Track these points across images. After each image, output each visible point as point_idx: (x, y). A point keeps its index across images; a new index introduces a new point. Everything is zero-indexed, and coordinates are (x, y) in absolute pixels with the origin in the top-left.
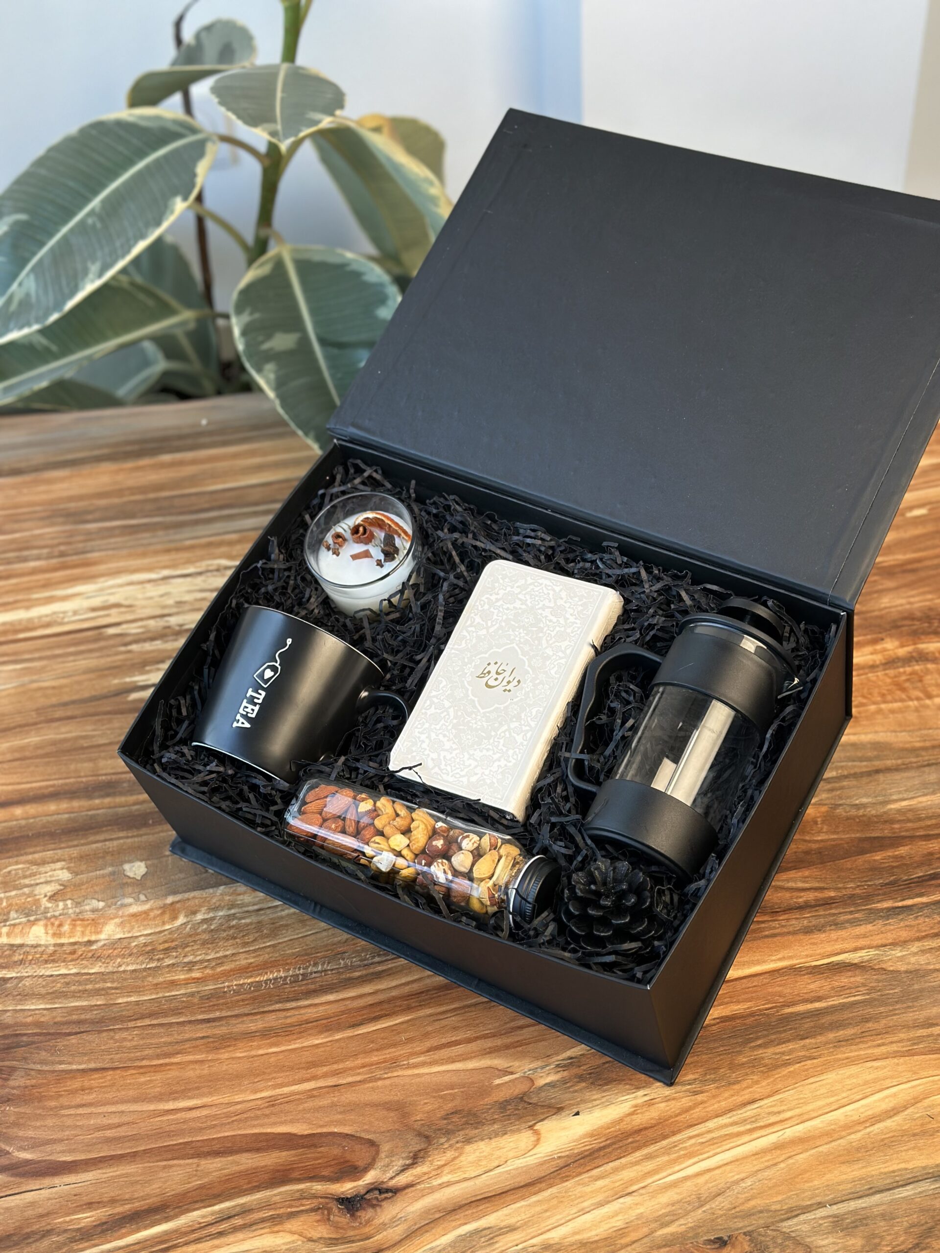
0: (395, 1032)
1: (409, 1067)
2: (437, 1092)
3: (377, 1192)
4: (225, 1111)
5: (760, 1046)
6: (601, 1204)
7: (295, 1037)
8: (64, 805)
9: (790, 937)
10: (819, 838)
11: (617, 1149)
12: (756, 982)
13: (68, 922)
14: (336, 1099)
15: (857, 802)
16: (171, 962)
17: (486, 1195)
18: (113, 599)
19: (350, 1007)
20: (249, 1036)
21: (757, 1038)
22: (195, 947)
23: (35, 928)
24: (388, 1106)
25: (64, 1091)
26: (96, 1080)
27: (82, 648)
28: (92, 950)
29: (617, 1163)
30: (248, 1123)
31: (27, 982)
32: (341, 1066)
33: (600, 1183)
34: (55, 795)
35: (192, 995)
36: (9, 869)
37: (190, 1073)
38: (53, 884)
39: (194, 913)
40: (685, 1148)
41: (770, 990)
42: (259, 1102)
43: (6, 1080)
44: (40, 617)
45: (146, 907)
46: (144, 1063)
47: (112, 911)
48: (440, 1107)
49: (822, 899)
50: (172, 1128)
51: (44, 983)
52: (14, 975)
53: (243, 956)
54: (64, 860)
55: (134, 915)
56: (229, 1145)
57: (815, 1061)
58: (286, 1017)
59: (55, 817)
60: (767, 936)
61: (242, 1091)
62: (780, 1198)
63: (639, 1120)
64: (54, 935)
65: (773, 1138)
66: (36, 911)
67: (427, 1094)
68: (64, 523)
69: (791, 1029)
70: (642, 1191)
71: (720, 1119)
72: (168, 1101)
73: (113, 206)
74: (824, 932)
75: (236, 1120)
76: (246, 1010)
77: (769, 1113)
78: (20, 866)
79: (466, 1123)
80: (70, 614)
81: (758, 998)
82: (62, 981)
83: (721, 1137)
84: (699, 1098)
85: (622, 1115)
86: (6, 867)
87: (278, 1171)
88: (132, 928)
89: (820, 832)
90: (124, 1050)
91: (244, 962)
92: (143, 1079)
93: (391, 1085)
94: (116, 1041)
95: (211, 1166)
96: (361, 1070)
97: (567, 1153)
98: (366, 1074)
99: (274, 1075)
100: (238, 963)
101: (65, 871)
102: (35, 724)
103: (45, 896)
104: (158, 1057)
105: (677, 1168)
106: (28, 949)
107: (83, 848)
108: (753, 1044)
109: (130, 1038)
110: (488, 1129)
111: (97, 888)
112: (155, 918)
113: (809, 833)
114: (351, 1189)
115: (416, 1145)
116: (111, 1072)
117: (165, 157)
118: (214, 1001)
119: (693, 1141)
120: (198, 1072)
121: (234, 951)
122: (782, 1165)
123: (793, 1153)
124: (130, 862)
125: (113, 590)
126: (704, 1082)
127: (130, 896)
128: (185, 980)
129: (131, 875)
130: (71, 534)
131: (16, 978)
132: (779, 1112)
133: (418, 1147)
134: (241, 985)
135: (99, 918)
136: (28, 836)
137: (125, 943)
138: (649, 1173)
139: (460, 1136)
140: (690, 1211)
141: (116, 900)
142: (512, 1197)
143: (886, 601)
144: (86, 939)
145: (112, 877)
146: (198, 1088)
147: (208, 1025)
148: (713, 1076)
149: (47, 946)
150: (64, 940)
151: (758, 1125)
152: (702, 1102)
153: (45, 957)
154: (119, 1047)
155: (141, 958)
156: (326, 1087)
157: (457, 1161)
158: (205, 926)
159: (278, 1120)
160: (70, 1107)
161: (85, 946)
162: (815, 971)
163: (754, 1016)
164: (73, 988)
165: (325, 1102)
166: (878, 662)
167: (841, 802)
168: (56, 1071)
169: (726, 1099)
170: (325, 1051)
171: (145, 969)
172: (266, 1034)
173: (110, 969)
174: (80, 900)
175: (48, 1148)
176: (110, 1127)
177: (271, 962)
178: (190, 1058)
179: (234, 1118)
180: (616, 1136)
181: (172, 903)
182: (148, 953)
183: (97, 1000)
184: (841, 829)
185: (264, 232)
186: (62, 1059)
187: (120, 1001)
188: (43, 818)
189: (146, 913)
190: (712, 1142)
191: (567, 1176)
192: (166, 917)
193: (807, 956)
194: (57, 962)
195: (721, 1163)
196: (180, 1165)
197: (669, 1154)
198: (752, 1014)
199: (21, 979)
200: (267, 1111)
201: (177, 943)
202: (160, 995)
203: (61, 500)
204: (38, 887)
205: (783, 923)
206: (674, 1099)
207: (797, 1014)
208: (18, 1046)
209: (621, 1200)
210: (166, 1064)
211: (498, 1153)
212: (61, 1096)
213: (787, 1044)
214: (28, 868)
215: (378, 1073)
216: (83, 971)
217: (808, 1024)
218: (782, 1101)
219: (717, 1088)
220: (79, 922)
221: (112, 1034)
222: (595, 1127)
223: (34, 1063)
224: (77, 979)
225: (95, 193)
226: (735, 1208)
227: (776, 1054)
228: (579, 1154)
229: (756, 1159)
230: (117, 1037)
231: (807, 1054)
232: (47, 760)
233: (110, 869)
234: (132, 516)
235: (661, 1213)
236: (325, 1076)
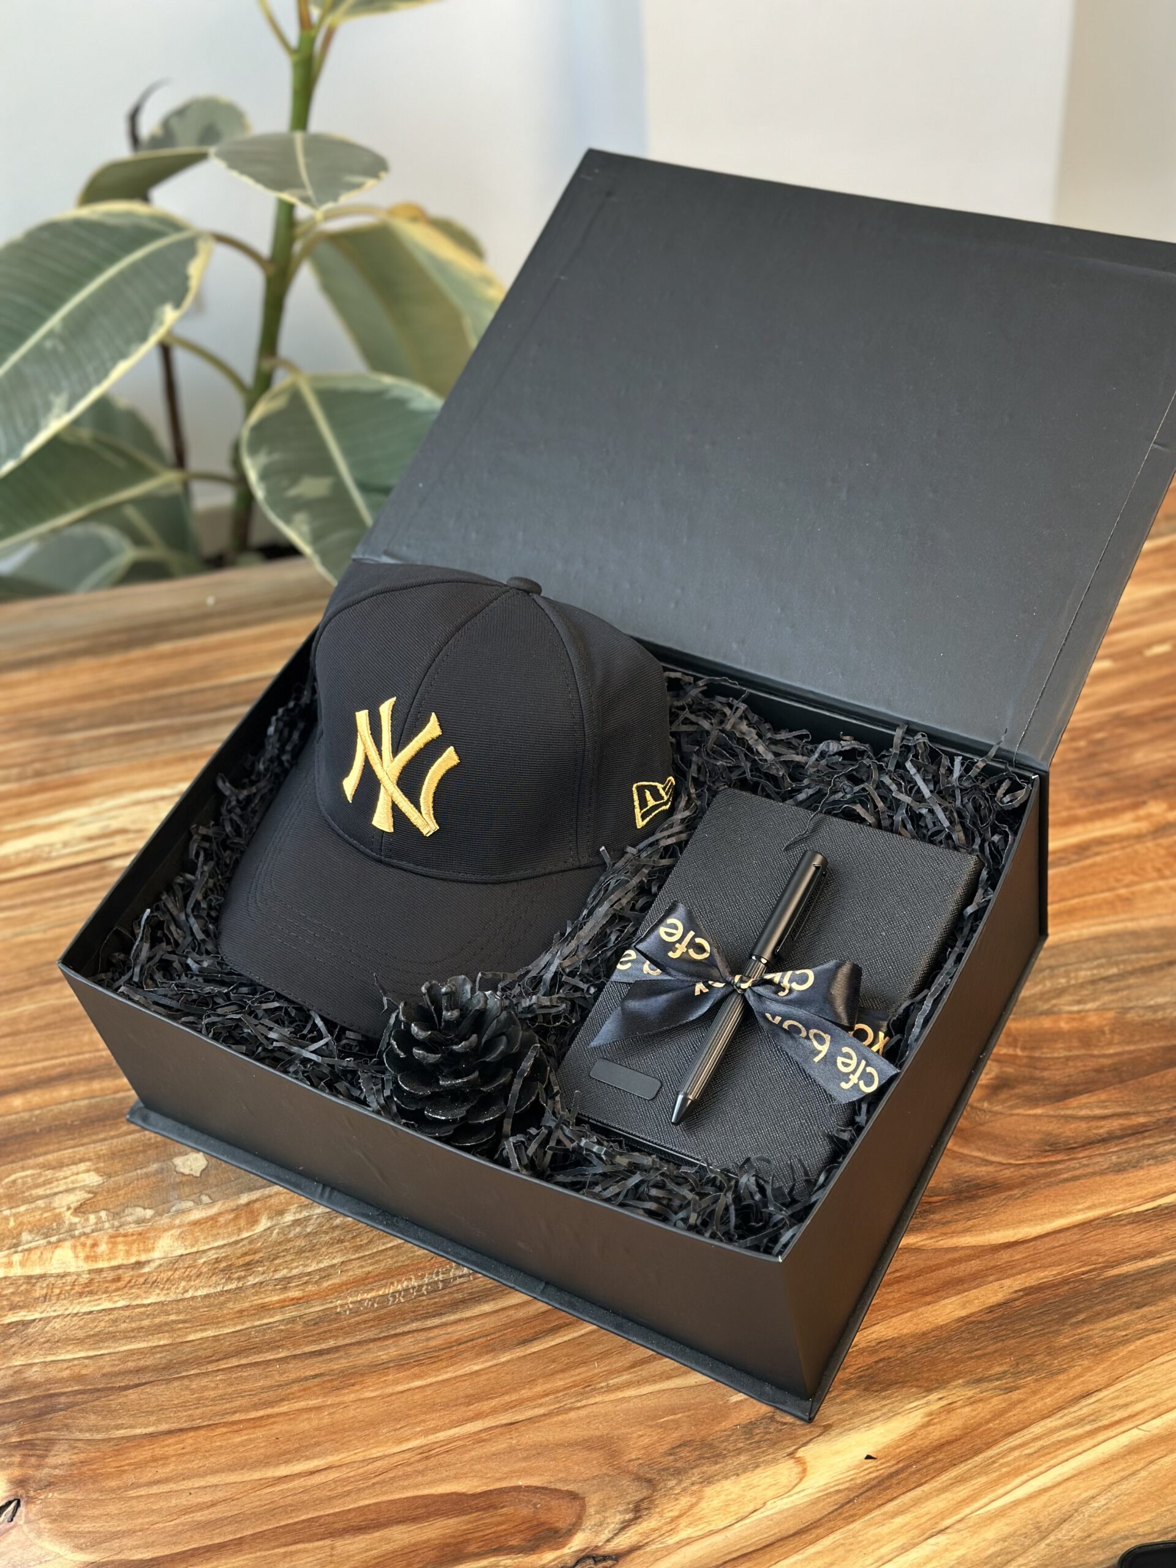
0: (582, 1346)
1: (610, 1389)
2: (653, 1419)
3: (591, 1561)
4: (361, 1471)
5: (1083, 1321)
6: (904, 1549)
7: (444, 1364)
8: (81, 1089)
9: (1098, 1178)
10: (1111, 1051)
11: (914, 1473)
12: (1062, 1239)
13: (105, 1239)
14: (514, 1442)
15: (1152, 1003)
16: (257, 1280)
17: (745, 1551)
18: (115, 824)
19: (515, 1317)
20: (379, 1368)
21: (1079, 1312)
22: (288, 1258)
23: (58, 1252)
24: (588, 1445)
25: (128, 1465)
26: (171, 1446)
27: (81, 887)
28: (144, 1274)
29: (918, 1492)
30: (395, 1485)
31: (57, 1324)
32: (514, 1397)
33: (899, 1520)
34: (67, 1076)
35: (293, 1320)
36: (13, 1177)
37: (303, 1425)
38: (78, 1192)
39: (281, 1213)
40: (1007, 1464)
41: (1084, 1248)
42: (407, 1455)
43: (44, 1457)
44: (17, 854)
45: (213, 1211)
46: (237, 1417)
47: (165, 1220)
48: (660, 1440)
49: (1130, 1127)
50: (289, 1500)
51: (81, 1323)
52: (37, 1316)
53: (356, 1264)
54: (89, 1160)
55: (196, 1223)
56: (373, 1516)
57: (1161, 1335)
58: (428, 1339)
59: (70, 1105)
60: (1067, 1180)
61: (378, 1444)
62: (1147, 1517)
63: (938, 1432)
64: (87, 1258)
65: (1124, 1440)
66: (58, 1229)
67: (641, 1423)
68: (37, 735)
69: (1121, 1296)
70: (960, 1526)
71: (1048, 1421)
72: (279, 1464)
73: (78, 325)
74: (1142, 1168)
75: (377, 1483)
76: (371, 1334)
77: (1113, 1408)
78: (29, 1172)
79: (701, 1457)
80: (59, 846)
81: (1069, 1260)
82: (107, 1318)
83: (1054, 1444)
84: (1015, 1395)
85: (912, 1428)
86: (9, 1175)
87: (448, 1545)
88: (197, 1241)
89: (1110, 1044)
90: (207, 1403)
91: (359, 1272)
92: (237, 1439)
93: (588, 1416)
94: (193, 1392)
95: (352, 1548)
96: (543, 1400)
97: (847, 1485)
98: (550, 1405)
99: (423, 1417)
100: (351, 1273)
101: (92, 1173)
102: (27, 988)
103: (69, 1208)
104: (255, 1407)
105: (1001, 1491)
106: (52, 1280)
107: (115, 1141)
108: (1074, 1320)
109: (213, 1385)
110: (733, 1462)
111: (141, 1193)
112: (226, 1225)
113: (1096, 1046)
114: (554, 1560)
115: (636, 1493)
116: (191, 1434)
117: (145, 260)
118: (325, 1327)
119: (1016, 1453)
120: (315, 1423)
121: (344, 1259)
122: (1143, 1474)
123: (1153, 1457)
124: (181, 1154)
125: (112, 814)
126: (1016, 1375)
127: (187, 1198)
128: (279, 1302)
129: (187, 1171)
130: (48, 748)
131: (41, 1319)
132: (1126, 1405)
133: (639, 1496)
134: (361, 1302)
135: (147, 1231)
136: (34, 1133)
137: (188, 1262)
138: (964, 1500)
139: (696, 1475)
140: (1030, 1547)
141: (169, 1205)
142: (781, 1550)
143: (1140, 757)
144: (133, 1260)
145: (160, 1176)
146: (317, 1444)
147: (321, 1359)
148: (1028, 1366)
149: (79, 1275)
150: (101, 1265)
151: (1100, 1424)
152: (1021, 1401)
153: (77, 1288)
154: (199, 1399)
155: (214, 1278)
156: (497, 1427)
157: (695, 1511)
158: (298, 1229)
159: (438, 1476)
160: (139, 1486)
161: (133, 1269)
162: (1139, 1219)
163: (1068, 1284)
164: (123, 1326)
165: (501, 1445)
166: (1144, 831)
167: (1131, 1005)
168: (114, 1439)
169: (1051, 1394)
170: (488, 1379)
171: (222, 1293)
172: (403, 1363)
173: (172, 1296)
174: (118, 1209)
175: (116, 1544)
176: (201, 1507)
177: (397, 1268)
178: (302, 1404)
179: (374, 1481)
180: (911, 1456)
181: (248, 1204)
182: (223, 1270)
183: (160, 1339)
184: (1137, 1038)
185: (266, 365)
186: (120, 1422)
187: (191, 1337)
188: (54, 1107)
189: (213, 1218)
190: (1044, 1452)
191: (852, 1516)
192: (242, 1222)
193: (1124, 1201)
194: (96, 1294)
195: (1060, 1479)
196: (306, 1551)
197: (986, 1473)
198: (1065, 1281)
199: (47, 1320)
200: (420, 1467)
201: (261, 1255)
202: (248, 1325)
203: (29, 707)
204: (57, 1198)
205: (1085, 1161)
206: (981, 1400)
207: (1125, 1276)
208: (54, 1410)
209: (932, 1541)
210: (269, 1416)
211: (750, 1494)
212: (124, 1472)
213: (1121, 1316)
214: (40, 1175)
215: (568, 1402)
216: (134, 1303)
217: (1143, 1288)
218: (1126, 1390)
219: (1037, 1380)
220: (120, 1239)
221: (186, 1382)
222: (880, 1447)
223: (81, 1431)
224: (127, 1313)
225: (53, 309)
226: (1089, 1536)
227: (1108, 1330)
228: (863, 1485)
229: (1106, 1469)
230: (194, 1386)
231: (1149, 1326)
232: (50, 1032)
233: (155, 1167)
234: (129, 720)
235: (989, 1552)
236: (494, 1411)
